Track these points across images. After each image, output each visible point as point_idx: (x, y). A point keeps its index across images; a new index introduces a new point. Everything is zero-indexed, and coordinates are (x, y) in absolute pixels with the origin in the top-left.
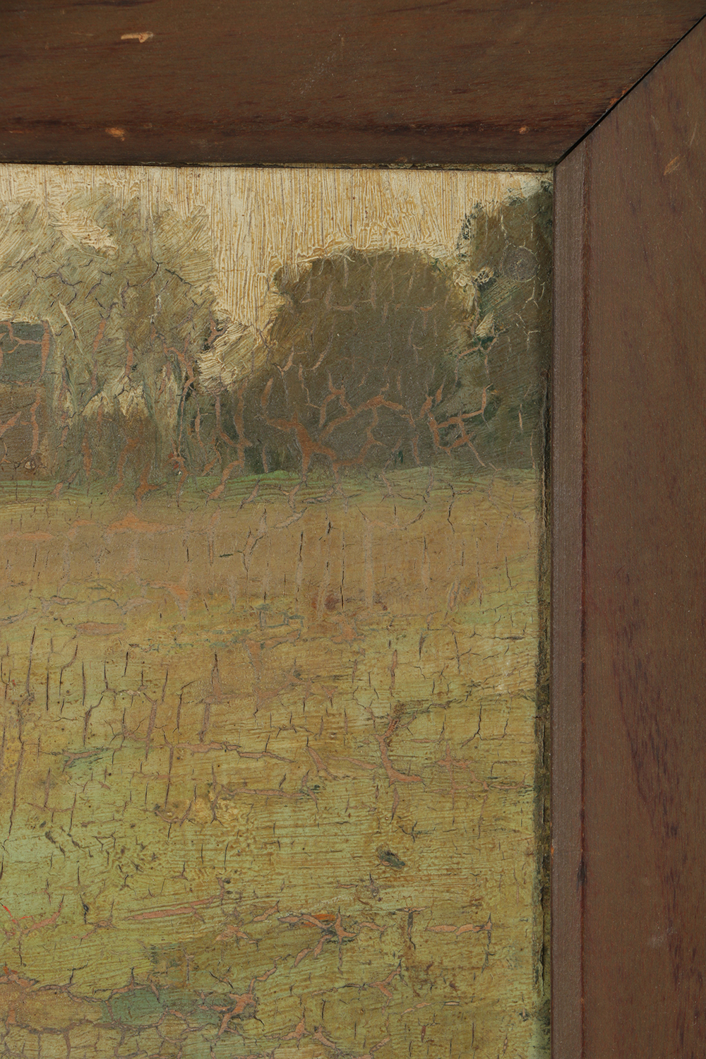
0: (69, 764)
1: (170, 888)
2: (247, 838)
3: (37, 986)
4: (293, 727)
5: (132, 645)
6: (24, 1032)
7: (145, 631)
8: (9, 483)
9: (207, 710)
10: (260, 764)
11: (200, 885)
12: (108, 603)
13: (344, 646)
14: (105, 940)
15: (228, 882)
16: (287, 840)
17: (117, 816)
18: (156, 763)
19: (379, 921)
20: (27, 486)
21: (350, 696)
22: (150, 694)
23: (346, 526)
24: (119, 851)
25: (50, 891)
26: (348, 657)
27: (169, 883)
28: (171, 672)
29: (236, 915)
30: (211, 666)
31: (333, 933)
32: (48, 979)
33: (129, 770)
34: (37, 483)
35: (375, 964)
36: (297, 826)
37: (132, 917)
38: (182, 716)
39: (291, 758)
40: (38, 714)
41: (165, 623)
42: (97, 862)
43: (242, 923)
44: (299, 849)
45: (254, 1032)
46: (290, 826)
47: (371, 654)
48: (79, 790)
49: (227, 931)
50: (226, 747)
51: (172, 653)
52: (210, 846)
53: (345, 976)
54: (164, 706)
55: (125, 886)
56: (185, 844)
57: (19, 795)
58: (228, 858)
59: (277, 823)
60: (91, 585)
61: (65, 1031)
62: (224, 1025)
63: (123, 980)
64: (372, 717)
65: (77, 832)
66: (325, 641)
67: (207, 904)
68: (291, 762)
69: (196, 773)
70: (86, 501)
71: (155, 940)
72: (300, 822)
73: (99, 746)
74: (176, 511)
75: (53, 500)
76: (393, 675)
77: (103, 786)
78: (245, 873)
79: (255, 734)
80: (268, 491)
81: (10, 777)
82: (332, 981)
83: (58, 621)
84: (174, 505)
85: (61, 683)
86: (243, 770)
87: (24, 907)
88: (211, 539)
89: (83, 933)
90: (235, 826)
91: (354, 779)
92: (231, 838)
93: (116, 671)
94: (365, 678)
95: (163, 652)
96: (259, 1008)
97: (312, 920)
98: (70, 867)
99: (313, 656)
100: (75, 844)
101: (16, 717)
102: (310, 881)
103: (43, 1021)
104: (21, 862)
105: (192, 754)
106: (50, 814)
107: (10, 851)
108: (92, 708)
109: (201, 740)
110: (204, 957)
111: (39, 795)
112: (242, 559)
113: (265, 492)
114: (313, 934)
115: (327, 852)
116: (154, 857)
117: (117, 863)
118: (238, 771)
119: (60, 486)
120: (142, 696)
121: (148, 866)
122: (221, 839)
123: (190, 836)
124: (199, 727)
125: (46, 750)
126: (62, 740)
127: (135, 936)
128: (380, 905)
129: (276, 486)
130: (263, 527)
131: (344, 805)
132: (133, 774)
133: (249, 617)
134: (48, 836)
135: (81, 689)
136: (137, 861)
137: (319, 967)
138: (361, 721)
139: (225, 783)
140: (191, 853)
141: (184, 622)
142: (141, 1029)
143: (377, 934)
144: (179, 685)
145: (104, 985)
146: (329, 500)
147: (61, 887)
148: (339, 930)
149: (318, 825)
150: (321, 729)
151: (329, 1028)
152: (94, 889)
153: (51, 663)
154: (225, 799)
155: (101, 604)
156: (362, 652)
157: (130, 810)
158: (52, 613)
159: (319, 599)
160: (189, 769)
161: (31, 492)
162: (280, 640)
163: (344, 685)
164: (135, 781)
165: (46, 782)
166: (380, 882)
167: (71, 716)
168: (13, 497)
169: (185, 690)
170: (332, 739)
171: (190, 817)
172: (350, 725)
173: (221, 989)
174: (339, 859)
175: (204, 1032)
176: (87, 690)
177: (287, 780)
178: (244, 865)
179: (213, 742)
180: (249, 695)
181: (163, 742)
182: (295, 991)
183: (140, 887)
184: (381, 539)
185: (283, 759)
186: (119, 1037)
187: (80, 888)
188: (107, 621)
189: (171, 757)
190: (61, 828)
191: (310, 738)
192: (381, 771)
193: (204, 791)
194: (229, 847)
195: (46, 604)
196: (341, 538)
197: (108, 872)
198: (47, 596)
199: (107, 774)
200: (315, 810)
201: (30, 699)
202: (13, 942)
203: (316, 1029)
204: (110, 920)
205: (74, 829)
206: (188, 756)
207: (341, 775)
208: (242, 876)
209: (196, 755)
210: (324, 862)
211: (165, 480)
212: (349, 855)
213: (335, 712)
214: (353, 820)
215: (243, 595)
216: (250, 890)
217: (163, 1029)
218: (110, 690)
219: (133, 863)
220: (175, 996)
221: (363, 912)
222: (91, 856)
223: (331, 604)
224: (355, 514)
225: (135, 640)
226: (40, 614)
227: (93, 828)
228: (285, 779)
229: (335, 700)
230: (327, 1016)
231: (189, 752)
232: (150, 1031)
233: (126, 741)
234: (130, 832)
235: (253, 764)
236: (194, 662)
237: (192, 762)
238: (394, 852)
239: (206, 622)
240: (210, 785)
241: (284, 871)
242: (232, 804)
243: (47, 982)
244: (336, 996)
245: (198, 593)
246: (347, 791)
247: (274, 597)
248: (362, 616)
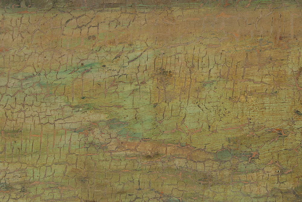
0: (204, 85)
1: (234, 121)
2: (256, 107)
3: (195, 149)
4: (269, 74)
5: (223, 51)
6: (192, 162)
7: (226, 47)
8: (187, 3)
9: (244, 69)
10: (260, 85)
11: (242, 120)
12: (216, 38)
13: (284, 51)
14: (215, 136)
15: (250, 119)
16: (268, 107)
17: (218, 100)
18: (229, 85)
19: (294, 131)
20: (193, 4)
21: (286, 65)
22: (228, 65)
23: (285, 15)
24: (219, 110)
25: (199, 122)
26: (286, 54)
27: (233, 120)
28: (234, 58)
29: (253, 129)
30: (245, 57)
31: (281, 134)
32: (199, 147)
33: (222, 87)
34: (195, 3)
35: (293, 143)
36: (270, 103)
37: (223, 129)
38: (237, 71)
39: (269, 84)
40: (195, 71)
41: (232, 44)
42: (213, 114)
43: (254, 131)
44: (271, 110)
45: (258, 162)
46: (269, 103)
47: (292, 53)
48: (207, 93)
49: (250, 134)
50: (250, 80)
51: (234, 53)
52: (245, 109)
53: (285, 147)
54: (232, 68)
55: (221, 120)
56: (238, 108)
57: (190, 94)
58: (250, 112)
59: (265, 102)
60: (211, 33)
61: (204, 162)
62: (249, 161)
63: (220, 148)
64: (293, 71)
65: (207, 105)
66: (279, 49)
67: (244, 126)
68: (269, 85)
69: (241, 88)
70: (210, 8)
71: (229, 136)
72: (271, 102)
73: (213, 80)
74: (236, 11)
75: (200, 8)
76: (299, 59)
77: (214, 91)
78: (255, 117)
79: (258, 76)
80: (263, 5)
81: (187, 89)
82: (281, 148)
83: (201, 44)
84: (235, 9)
85: (202, 62)
86: (255, 87)
87: (192, 126)
88: (246, 19)
89: (209, 134)
90: (252, 103)
91: (287, 89)
92: (251, 107)
93: (218, 58)
94: (291, 60)
95: (231, 53)
96: (260, 156)
97: (275, 130)
98: (205, 115)
99: (276, 53)
100: (206, 108)
101: (189, 72)
102: (274, 119)
103: (197, 159)
104: (191, 113)
105: (240, 82)
106: (199, 99)
107: (188, 110)
108: (211, 69)
109: (243, 78)
110: (244, 141)
111: (196, 94)
112: (255, 25)
113: (262, 5)
114: (275, 134)
115: (279, 111)
116: (229, 112)
117: (218, 114)
118: (253, 87)
119: (202, 4)
120: (226, 65)
121: (227, 115)
122: (248, 107)
123: (239, 106)
124: (242, 74)
125: (198, 81)
126: (202, 78)
127: (223, 135)
128: (295, 126)
129: (265, 4)
130: (261, 16)
131: (284, 97)
132: (223, 88)
133: (257, 42)
134: (198, 106)
135: (208, 63)
136: (224, 113)
137: (277, 144)
138: (289, 73)
139: (249, 91)
140: (240, 111)
141: (238, 44)
142: (225, 161)
143: (294, 134)
144: (236, 62)
145: (215, 149)
146: (281, 8)
147: (202, 121)
148: (283, 134)
149: (277, 103)
150: (278, 75)
151: (280, 162)
152: (212, 121)
153: (199, 56)
154: (249, 95)
155: (214, 39)
156: (290, 52)
157: (222, 98)
158: (200, 41)
159: (277, 37)
160: (239, 87)
161: (194, 6)
162: (266, 49)
163: (284, 62)
164: (223, 90)
165: (198, 90)
166: (295, 120)
167: (205, 71)
168: (189, 7)
169: (238, 64)
170: (281, 78)
171: (239, 100)
172: (286, 74)
173: (248, 150)
174: (283, 113)
175: (244, 162)
176: (210, 64)
177: (268, 90)
178: (255, 115)
179: (246, 79)
180: (257, 65)
181: (232, 79)
182: (270, 151)
183: (225, 121)
184: (296, 19)
185: (267, 84)
186: (219, 164)
187: (208, 121)
188: (215, 44)
189: (234, 83)
190: (202, 104)
191: (274, 78)
192: (295, 87)
193: (243, 93)
194: (251, 109)
195: (198, 39)
196: (284, 19)
197: (216, 116)
198: (198, 37)
199: (215, 88)
200: (276, 99)
201: (193, 66)
202: (189, 136)
203: (276, 162)
204: (216, 130)
205: (206, 104)
206: (239, 83)
207: (284, 88)
208: (255, 118)
209: (241, 83)
210: (279, 114)
211: (233, 2)
212: (286, 112)
213: (282, 70)
214: (287, 101)
215: (255, 36)
216: (257, 122)
217: (232, 162)
218: (216, 64)
219: (223, 114)
220: (235, 152)
221: (290, 128)
222: (211, 112)
223: (281, 38)
224: (288, 12)
225: (223, 49)
226: (196, 42)
227: (211, 104)
228: (267, 90)
229: (282, 66)
230: (279, 158)
231: (239, 82)
232: (228, 162)
233: (221, 79)
234: (222, 105)
235: (258, 85)
236: (241, 56)
237: (240, 85)
238: (299, 111)
239: (244, 44)
240: (245, 91)
241: (267, 116)
242: (252, 97)
243: (198, 148)
244: (282, 152)
245: (242, 36)
246: (285, 93)
247: (264, 36)
248: (290, 42)
